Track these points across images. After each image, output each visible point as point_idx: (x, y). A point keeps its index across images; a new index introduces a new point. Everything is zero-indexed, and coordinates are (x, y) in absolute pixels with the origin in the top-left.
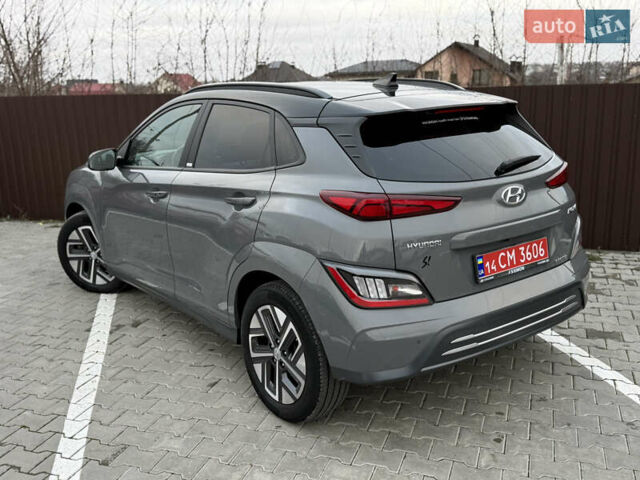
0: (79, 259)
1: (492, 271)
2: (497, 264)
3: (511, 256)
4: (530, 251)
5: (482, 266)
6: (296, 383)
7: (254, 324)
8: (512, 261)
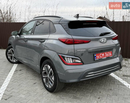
0: (10, 56)
1: (98, 58)
2: (99, 56)
3: (103, 55)
4: (108, 54)
5: (96, 57)
6: (52, 83)
7: (44, 69)
8: (103, 56)
